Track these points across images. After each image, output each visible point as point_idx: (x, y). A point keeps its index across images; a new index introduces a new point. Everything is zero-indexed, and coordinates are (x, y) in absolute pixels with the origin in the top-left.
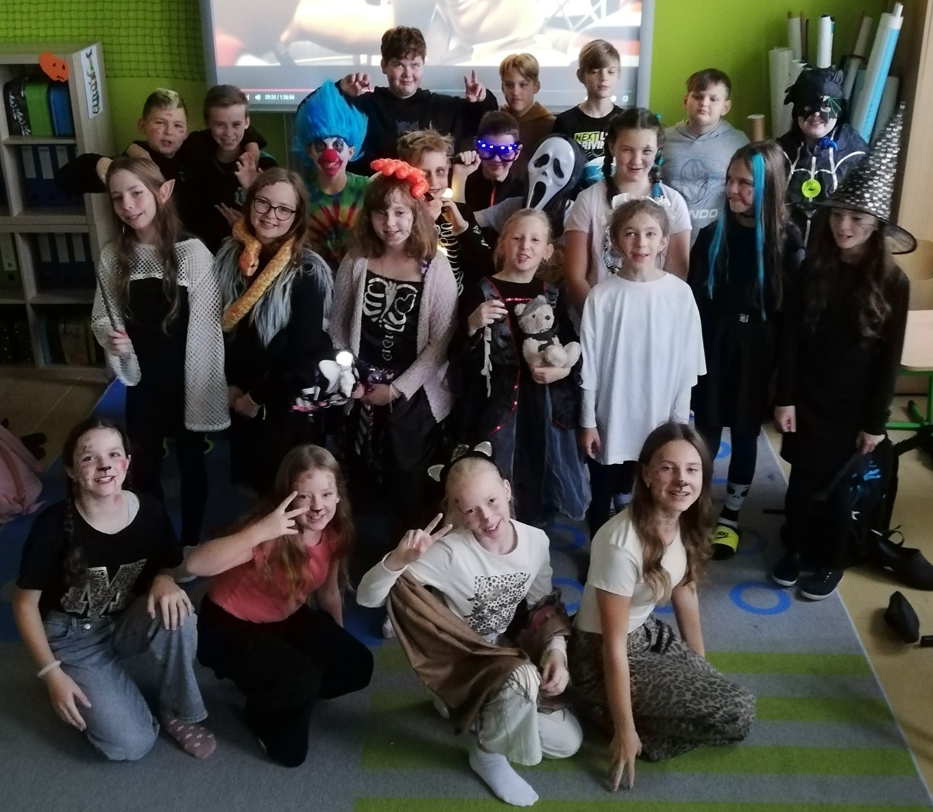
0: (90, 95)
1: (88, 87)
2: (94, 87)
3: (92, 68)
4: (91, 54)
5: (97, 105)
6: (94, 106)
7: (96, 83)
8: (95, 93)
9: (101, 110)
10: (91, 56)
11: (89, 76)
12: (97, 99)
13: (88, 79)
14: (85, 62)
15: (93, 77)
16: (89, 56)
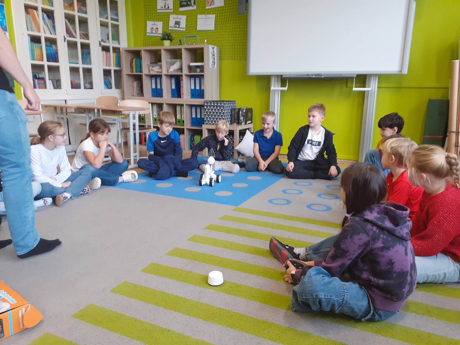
0: (211, 60)
1: (211, 58)
3: (213, 52)
4: (214, 48)
5: (214, 65)
6: (212, 65)
7: (214, 58)
8: (213, 60)
9: (215, 67)
10: (214, 49)
12: (214, 63)
13: (211, 55)
14: (211, 50)
15: (214, 55)
16: (213, 48)
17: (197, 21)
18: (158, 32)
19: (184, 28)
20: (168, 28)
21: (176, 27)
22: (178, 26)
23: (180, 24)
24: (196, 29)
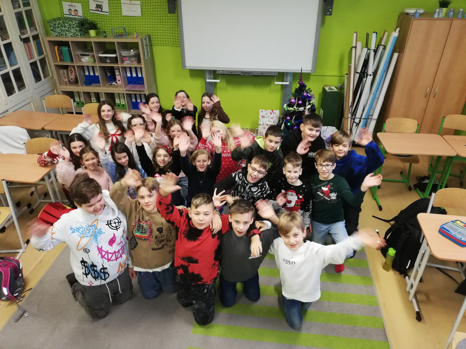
1: (145, 49)
2: (147, 49)
3: (146, 43)
6: (147, 55)
7: (148, 47)
9: (149, 56)
11: (145, 45)
12: (148, 53)
14: (144, 41)
16: (146, 39)
17: (121, 6)
18: (78, 15)
19: (108, 12)
20: (89, 11)
21: (99, 11)
22: (100, 10)
23: (102, 8)
24: (121, 14)
